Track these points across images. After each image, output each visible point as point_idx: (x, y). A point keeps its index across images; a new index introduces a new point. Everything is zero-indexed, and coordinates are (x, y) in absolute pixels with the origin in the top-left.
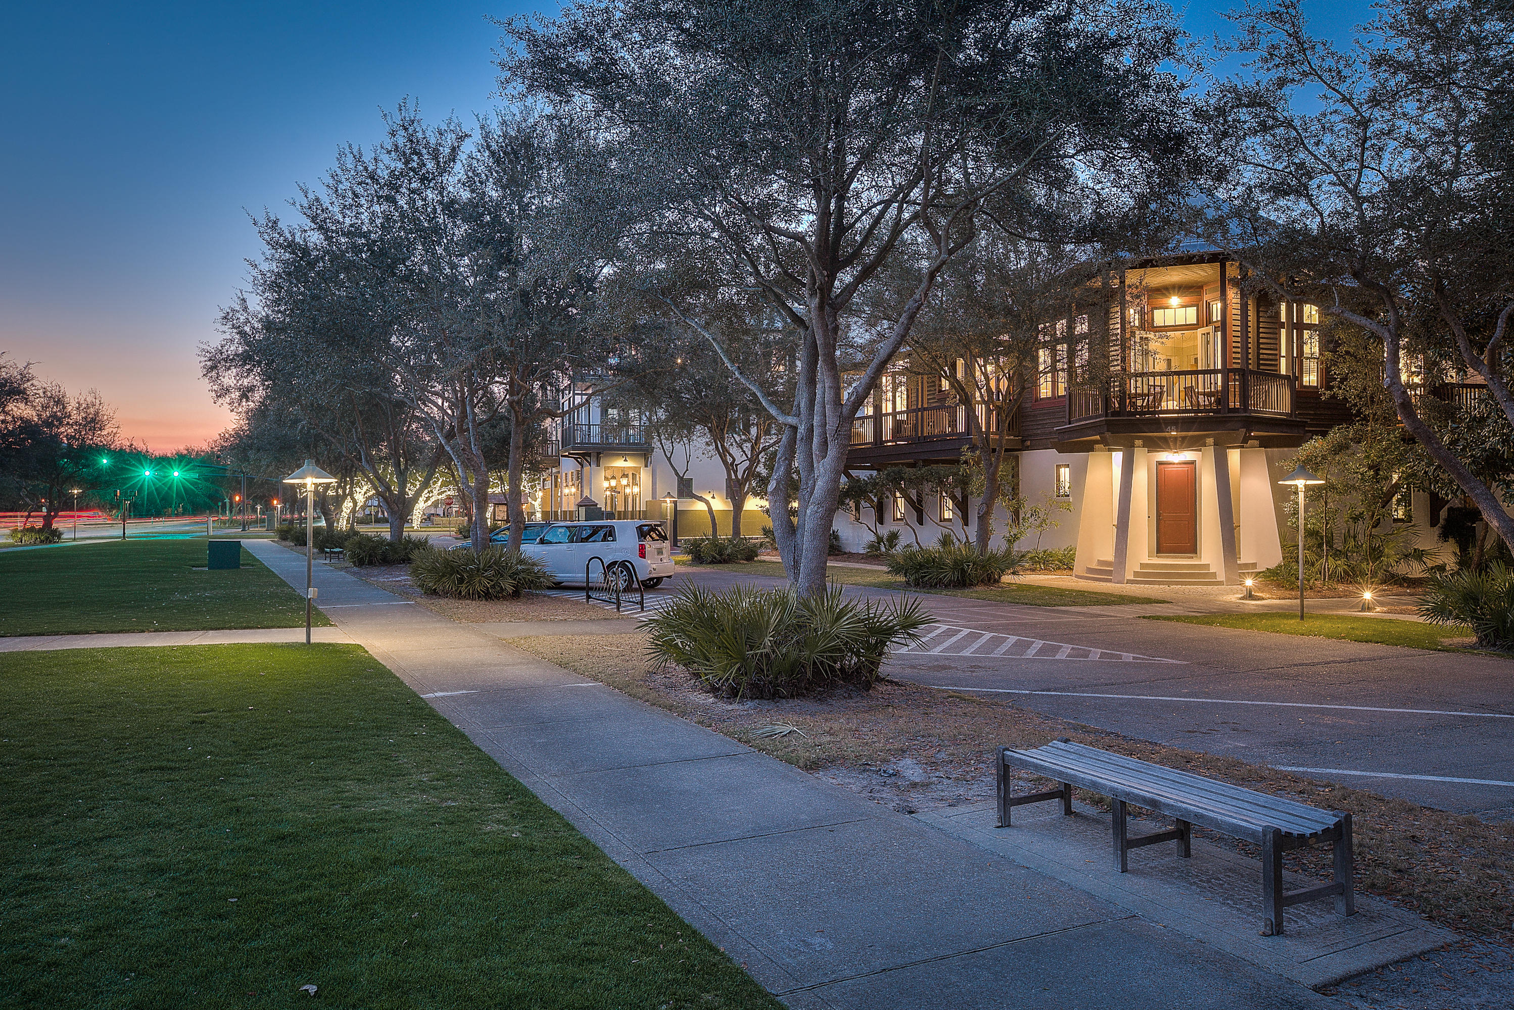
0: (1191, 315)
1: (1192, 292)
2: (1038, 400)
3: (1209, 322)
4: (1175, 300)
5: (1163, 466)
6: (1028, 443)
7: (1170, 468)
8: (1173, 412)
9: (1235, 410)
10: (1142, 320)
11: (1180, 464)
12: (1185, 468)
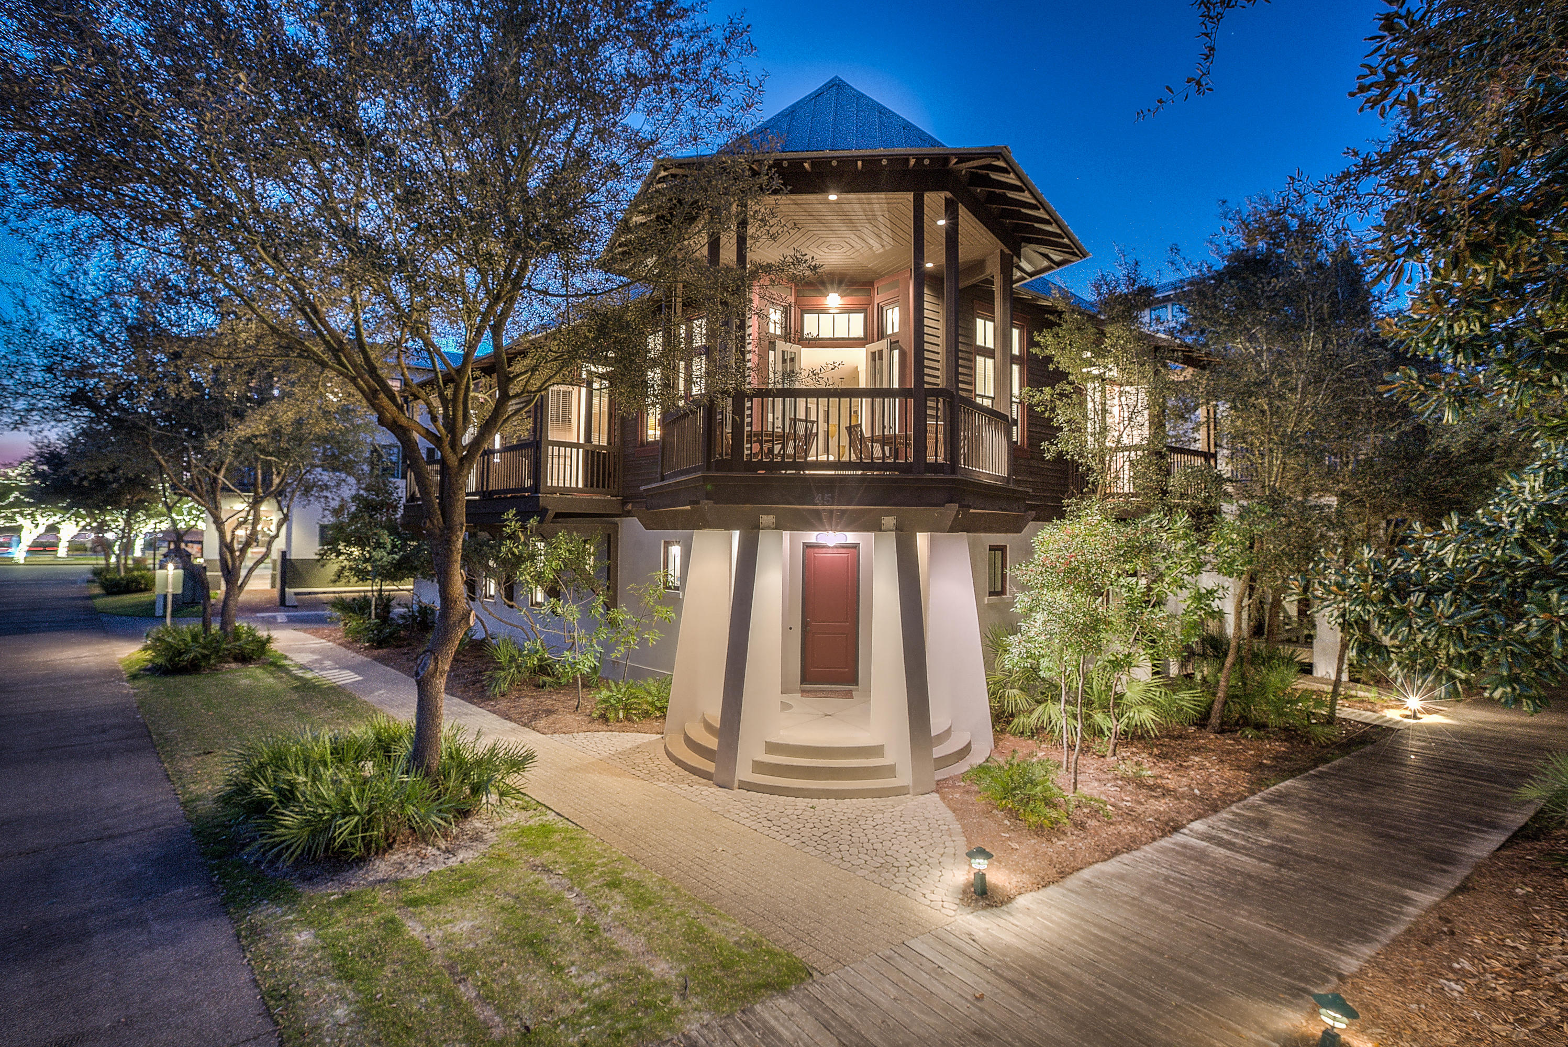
0: (856, 325)
1: (856, 291)
2: (645, 445)
3: (881, 335)
4: (833, 300)
5: (812, 550)
6: (629, 507)
7: (821, 554)
8: (827, 465)
9: (936, 467)
10: (786, 327)
11: (835, 547)
12: (844, 554)
